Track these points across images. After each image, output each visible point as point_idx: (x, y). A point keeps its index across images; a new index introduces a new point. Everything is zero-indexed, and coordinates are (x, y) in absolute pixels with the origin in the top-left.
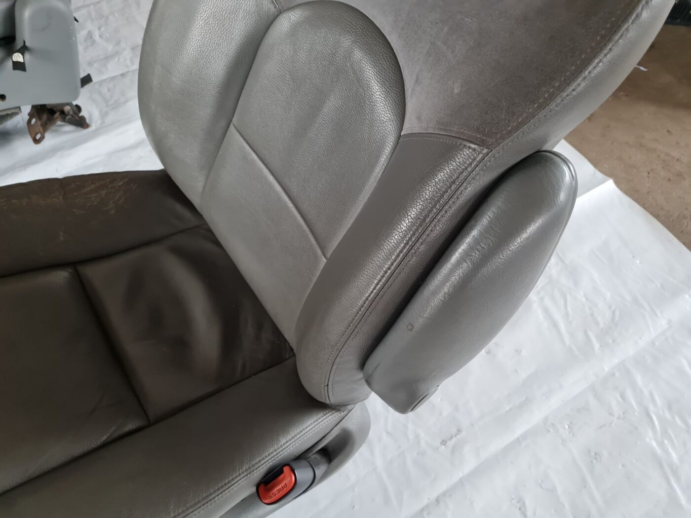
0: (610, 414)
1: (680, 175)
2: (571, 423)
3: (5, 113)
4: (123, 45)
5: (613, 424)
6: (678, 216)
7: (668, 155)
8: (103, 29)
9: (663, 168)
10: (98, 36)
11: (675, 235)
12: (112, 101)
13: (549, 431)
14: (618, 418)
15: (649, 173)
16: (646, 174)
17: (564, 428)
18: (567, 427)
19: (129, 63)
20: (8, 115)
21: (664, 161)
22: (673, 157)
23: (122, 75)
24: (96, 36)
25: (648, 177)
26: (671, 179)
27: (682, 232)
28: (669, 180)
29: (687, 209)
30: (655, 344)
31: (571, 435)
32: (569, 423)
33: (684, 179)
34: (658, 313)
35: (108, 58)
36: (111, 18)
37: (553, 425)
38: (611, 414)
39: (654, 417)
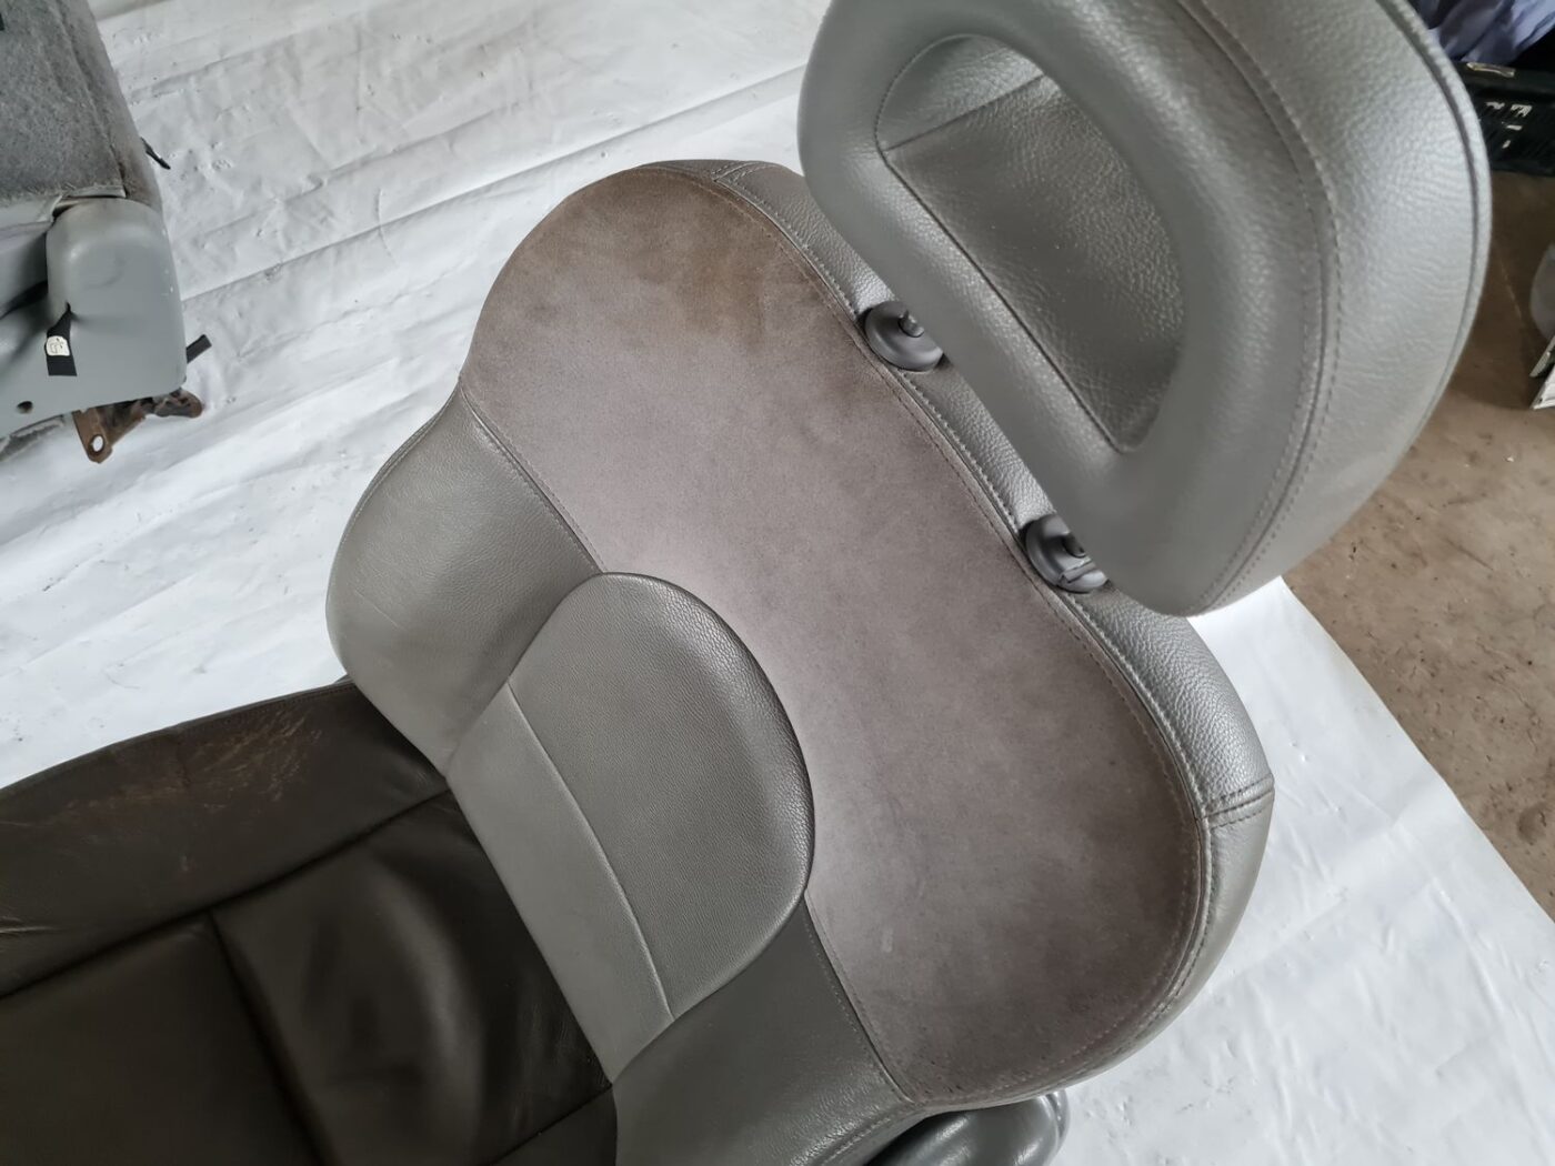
0: (1205, 1082)
1: (1416, 554)
2: (1131, 1099)
3: (30, 431)
4: (267, 192)
5: (1208, 1105)
6: (1398, 652)
7: (1400, 504)
8: (220, 145)
9: (1385, 536)
10: (210, 166)
11: (1383, 698)
12: (248, 346)
13: (1088, 1115)
14: (1219, 1091)
15: (1355, 550)
16: (1348, 551)
17: (1117, 1109)
18: (1122, 1108)
19: (281, 241)
20: (35, 434)
21: (1391, 520)
22: (1411, 512)
23: (268, 273)
24: (207, 170)
25: (1352, 557)
26: (1398, 564)
27: (1399, 690)
28: (1394, 566)
29: (1417, 637)
30: (1309, 938)
31: (1128, 1123)
32: (1126, 1100)
33: (1425, 563)
34: (1325, 870)
35: (234, 227)
36: (236, 113)
37: (1096, 1102)
38: (1207, 1083)
39: (1286, 1091)
